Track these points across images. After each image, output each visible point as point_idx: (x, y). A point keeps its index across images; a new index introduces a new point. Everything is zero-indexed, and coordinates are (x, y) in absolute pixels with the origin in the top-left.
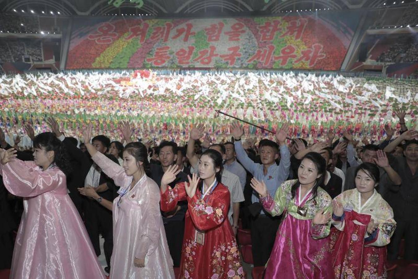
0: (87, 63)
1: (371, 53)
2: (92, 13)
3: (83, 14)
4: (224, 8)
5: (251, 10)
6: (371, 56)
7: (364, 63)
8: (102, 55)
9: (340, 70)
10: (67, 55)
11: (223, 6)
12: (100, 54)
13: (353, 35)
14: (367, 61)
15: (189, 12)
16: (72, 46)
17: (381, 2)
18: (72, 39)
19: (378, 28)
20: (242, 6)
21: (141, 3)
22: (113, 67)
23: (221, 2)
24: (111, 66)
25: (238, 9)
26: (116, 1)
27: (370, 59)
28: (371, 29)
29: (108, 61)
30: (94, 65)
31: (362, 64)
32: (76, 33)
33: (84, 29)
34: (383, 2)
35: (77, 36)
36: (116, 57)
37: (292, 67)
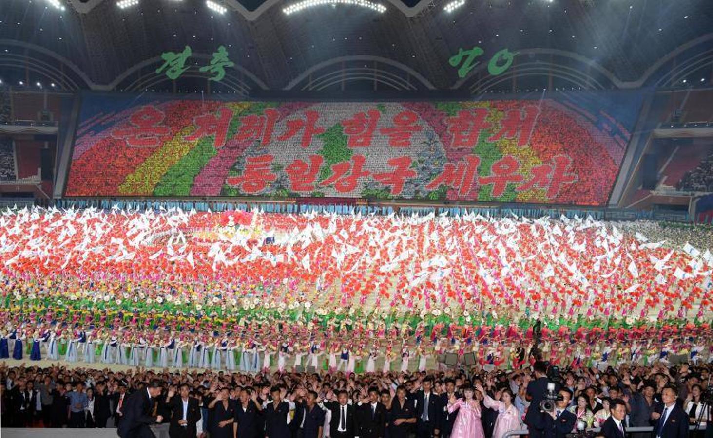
0: (107, 184)
1: (664, 174)
2: (119, 87)
3: (100, 87)
4: (379, 83)
5: (431, 87)
6: (665, 178)
7: (654, 192)
8: (139, 169)
9: (608, 205)
10: (68, 170)
11: (375, 79)
12: (135, 168)
13: (629, 138)
14: (657, 188)
15: (311, 89)
16: (79, 151)
17: (678, 77)
18: (78, 137)
19: (676, 126)
20: (414, 80)
21: (220, 72)
22: (160, 194)
23: (373, 72)
24: (157, 191)
25: (406, 85)
26: (172, 68)
27: (664, 183)
28: (663, 127)
29: (151, 182)
30: (122, 189)
31: (650, 193)
32: (87, 125)
33: (104, 118)
34: (682, 78)
35: (89, 130)
36: (167, 174)
37: (515, 199)
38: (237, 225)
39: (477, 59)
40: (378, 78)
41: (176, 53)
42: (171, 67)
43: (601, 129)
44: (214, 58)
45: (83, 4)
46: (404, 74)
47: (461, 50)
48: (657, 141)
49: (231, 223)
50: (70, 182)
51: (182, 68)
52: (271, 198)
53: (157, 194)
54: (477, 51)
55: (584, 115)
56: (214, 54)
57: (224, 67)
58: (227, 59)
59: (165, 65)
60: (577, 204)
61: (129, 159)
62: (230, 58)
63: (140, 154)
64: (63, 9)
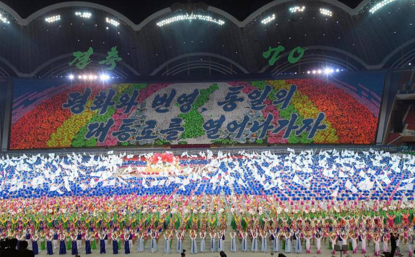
0: (38, 140)
1: (406, 122)
2: (38, 74)
3: (25, 75)
4: (212, 70)
5: (246, 72)
6: (407, 125)
7: (402, 134)
8: (59, 130)
9: (375, 143)
10: (10, 131)
11: (210, 68)
12: (56, 129)
13: (380, 101)
14: (404, 132)
15: (168, 75)
16: (15, 119)
17: (405, 62)
18: (14, 109)
19: (410, 93)
20: (235, 68)
21: (113, 64)
22: (76, 146)
23: (208, 63)
24: (74, 144)
25: (230, 70)
26: (81, 62)
27: (407, 128)
28: (402, 93)
29: (69, 138)
30: (49, 144)
31: (400, 135)
32: (19, 100)
33: (30, 96)
34: (408, 62)
35: (21, 104)
36: (79, 132)
37: (313, 142)
38: (164, 163)
39: (281, 53)
40: (211, 67)
41: (83, 51)
42: (79, 61)
43: (361, 95)
44: (108, 55)
45: (24, 20)
46: (227, 64)
47: (270, 48)
48: (399, 101)
49: (160, 162)
50: (11, 140)
51: (87, 62)
52: (152, 146)
53: (74, 146)
54: (281, 48)
55: (349, 87)
56: (109, 53)
57: (115, 61)
58: (117, 56)
59: (76, 59)
60: (355, 143)
61: (52, 123)
62: (120, 55)
63: (58, 119)
64: (9, 22)
